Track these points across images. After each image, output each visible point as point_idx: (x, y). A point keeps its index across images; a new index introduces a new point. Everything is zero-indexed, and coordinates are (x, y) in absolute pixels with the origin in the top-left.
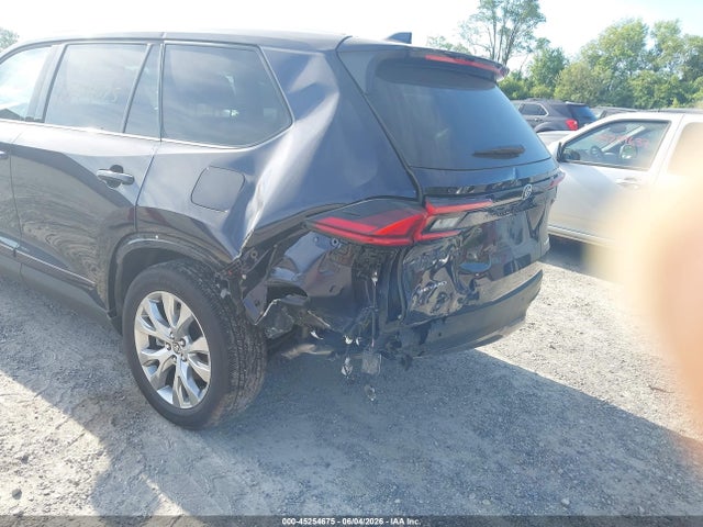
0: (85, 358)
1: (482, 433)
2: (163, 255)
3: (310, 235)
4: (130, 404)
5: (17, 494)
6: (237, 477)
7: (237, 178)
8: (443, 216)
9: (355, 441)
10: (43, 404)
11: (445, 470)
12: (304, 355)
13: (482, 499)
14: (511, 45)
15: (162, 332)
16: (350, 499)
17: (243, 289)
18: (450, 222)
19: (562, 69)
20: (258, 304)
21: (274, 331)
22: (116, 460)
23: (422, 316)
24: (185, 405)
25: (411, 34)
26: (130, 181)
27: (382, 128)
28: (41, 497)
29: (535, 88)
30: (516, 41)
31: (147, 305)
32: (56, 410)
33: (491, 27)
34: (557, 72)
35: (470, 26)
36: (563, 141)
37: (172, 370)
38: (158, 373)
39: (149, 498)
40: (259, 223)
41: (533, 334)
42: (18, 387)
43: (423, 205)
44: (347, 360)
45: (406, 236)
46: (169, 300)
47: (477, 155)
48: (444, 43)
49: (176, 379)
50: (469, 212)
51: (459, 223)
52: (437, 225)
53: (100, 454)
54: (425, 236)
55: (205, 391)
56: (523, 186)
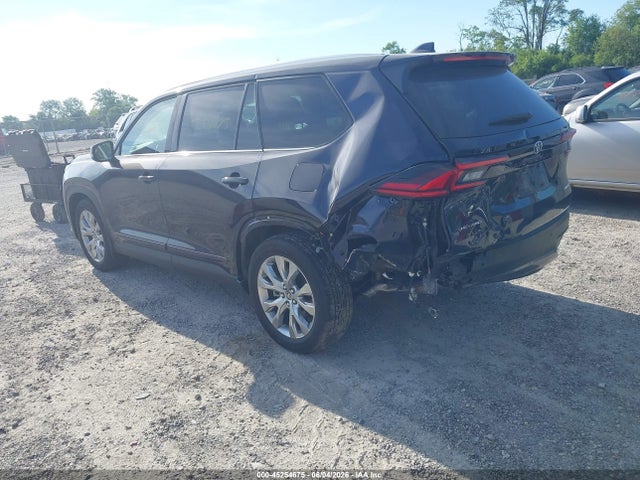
0: (222, 317)
1: (530, 344)
2: (274, 230)
3: (374, 199)
4: (259, 342)
5: (199, 398)
6: (342, 382)
7: (319, 167)
8: (470, 170)
9: (427, 355)
10: (201, 346)
11: (500, 370)
12: (380, 292)
13: (531, 386)
14: (544, 22)
15: (277, 286)
16: (427, 391)
17: (331, 244)
18: (477, 175)
19: (599, 35)
20: (342, 254)
21: (356, 274)
22: (257, 376)
23: (464, 248)
24: (299, 336)
25: (433, 44)
26: (245, 182)
27: (420, 117)
28: (214, 400)
29: (573, 59)
30: (549, 17)
31: (266, 268)
32: (210, 349)
33: (522, 8)
34: (595, 39)
35: (502, 11)
36: (589, 104)
37: (287, 312)
38: (277, 316)
39: (284, 397)
40: (338, 194)
41: (575, 271)
42: (182, 338)
43: (454, 164)
44: (412, 290)
45: (444, 189)
46: (280, 261)
47: (491, 124)
48: (478, 32)
49: (291, 317)
50: (490, 167)
51: (483, 176)
52: (467, 178)
53: (246, 373)
54: (458, 187)
55: (312, 324)
56: (534, 143)
